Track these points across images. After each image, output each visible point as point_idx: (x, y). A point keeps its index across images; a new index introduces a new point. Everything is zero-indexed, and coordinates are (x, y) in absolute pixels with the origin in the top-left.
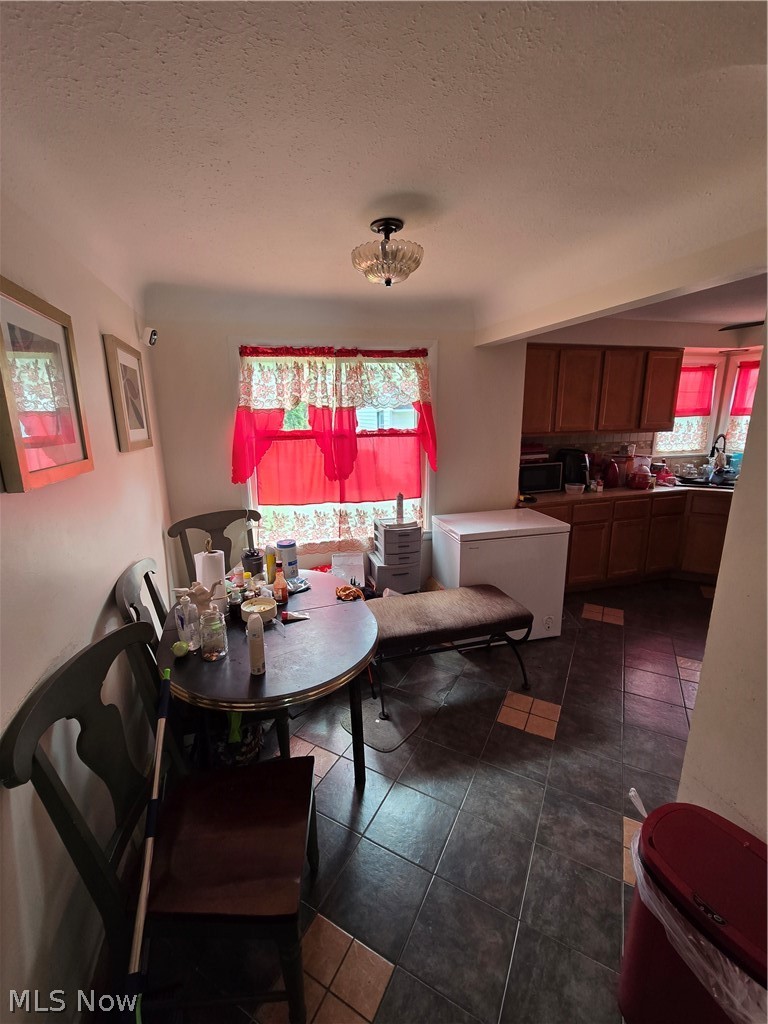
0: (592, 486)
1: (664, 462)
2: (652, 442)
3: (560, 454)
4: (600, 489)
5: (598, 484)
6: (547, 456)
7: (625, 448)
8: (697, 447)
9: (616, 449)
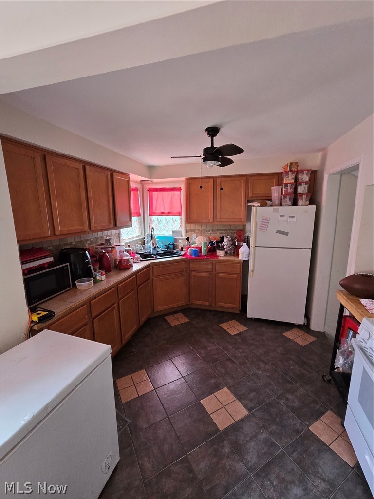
0: (98, 278)
1: (129, 246)
2: (119, 234)
3: (63, 255)
4: (104, 277)
5: (102, 275)
6: (51, 259)
7: (108, 241)
8: (138, 234)
9: (101, 242)
